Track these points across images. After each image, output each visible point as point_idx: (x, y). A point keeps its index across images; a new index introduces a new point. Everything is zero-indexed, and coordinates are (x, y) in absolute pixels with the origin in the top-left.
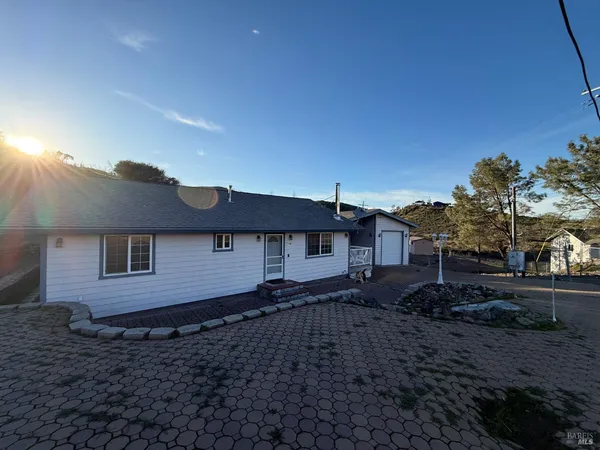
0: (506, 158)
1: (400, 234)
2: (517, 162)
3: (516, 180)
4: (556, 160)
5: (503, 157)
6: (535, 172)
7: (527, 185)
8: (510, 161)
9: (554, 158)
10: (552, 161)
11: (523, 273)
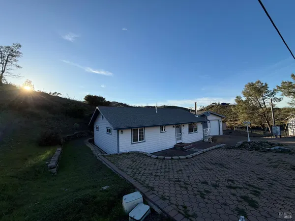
0: (260, 82)
1: (218, 121)
2: (266, 84)
3: (267, 92)
4: (286, 82)
5: (259, 82)
6: (276, 88)
7: (272, 94)
8: (263, 84)
9: (284, 81)
10: (284, 83)
11: (280, 136)
